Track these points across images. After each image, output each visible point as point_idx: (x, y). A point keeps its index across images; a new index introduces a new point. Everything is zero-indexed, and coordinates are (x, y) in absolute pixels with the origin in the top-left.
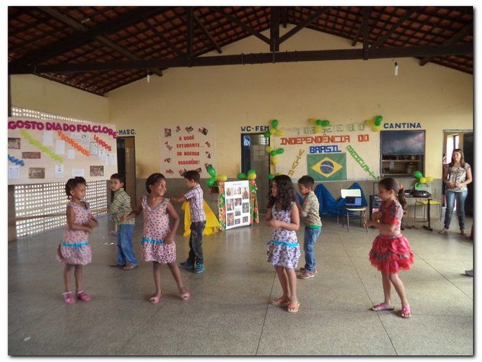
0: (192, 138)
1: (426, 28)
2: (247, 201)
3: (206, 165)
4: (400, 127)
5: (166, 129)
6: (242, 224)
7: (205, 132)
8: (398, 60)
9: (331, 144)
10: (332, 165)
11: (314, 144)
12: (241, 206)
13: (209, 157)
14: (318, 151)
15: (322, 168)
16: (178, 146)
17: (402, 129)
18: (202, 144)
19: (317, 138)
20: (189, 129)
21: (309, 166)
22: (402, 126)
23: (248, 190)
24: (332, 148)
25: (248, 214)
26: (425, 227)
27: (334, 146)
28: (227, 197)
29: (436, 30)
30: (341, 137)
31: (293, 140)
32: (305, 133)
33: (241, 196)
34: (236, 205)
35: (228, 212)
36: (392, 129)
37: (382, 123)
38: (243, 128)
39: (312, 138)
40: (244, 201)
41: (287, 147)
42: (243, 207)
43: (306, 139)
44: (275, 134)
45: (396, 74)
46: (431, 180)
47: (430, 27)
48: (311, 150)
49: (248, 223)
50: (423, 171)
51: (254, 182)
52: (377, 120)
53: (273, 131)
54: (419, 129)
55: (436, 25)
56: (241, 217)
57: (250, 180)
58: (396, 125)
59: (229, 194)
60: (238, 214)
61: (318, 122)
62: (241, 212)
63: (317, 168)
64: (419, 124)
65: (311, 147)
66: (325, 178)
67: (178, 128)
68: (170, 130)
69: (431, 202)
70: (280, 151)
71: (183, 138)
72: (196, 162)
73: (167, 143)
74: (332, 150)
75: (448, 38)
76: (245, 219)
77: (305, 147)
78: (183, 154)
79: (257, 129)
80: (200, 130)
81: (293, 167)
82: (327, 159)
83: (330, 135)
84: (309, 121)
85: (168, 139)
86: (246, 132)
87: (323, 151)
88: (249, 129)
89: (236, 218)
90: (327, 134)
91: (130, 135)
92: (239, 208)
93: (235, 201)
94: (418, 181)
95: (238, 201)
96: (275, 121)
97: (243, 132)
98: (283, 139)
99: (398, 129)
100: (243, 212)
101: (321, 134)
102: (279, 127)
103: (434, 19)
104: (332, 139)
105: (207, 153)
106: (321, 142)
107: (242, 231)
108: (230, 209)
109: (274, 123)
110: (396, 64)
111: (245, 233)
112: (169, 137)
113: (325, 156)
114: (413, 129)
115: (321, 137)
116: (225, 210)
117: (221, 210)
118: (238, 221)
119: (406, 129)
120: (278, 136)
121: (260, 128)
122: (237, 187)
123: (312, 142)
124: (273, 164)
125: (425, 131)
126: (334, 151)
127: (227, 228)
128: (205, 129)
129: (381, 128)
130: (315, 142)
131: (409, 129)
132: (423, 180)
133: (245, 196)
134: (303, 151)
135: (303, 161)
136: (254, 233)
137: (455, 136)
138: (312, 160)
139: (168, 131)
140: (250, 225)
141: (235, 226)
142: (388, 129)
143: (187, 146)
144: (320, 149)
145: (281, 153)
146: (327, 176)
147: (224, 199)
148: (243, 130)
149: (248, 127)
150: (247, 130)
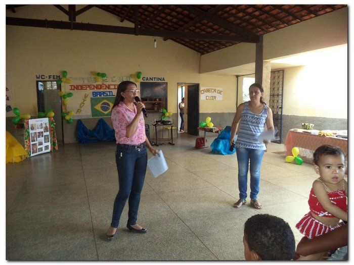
1: (169, 18)
2: (48, 133)
4: (152, 80)
6: (44, 151)
8: (156, 38)
9: (108, 90)
10: (109, 105)
11: (95, 90)
12: (43, 138)
14: (98, 96)
15: (102, 107)
17: (154, 81)
19: (97, 85)
21: (93, 106)
22: (154, 79)
23: (48, 125)
24: (108, 93)
26: (170, 143)
27: (110, 92)
28: (31, 132)
29: (175, 20)
30: (115, 85)
31: (80, 87)
32: (88, 82)
33: (42, 130)
34: (39, 137)
35: (32, 143)
36: (147, 81)
37: (142, 77)
38: (38, 76)
39: (94, 86)
40: (45, 134)
41: (75, 92)
42: (45, 139)
43: (89, 86)
44: (65, 82)
45: (155, 47)
46: (172, 114)
47: (171, 18)
48: (93, 94)
49: (49, 150)
50: (166, 108)
51: (52, 119)
52: (138, 75)
53: (64, 80)
54: (163, 81)
55: (175, 17)
56: (43, 146)
57: (49, 117)
58: (150, 78)
59: (32, 128)
60: (41, 144)
61: (98, 74)
62: (43, 142)
63: (98, 107)
64: (163, 78)
65: (93, 92)
66: (104, 115)
69: (173, 128)
70: (70, 95)
74: (109, 94)
75: (181, 26)
76: (47, 147)
77: (89, 92)
81: (81, 107)
82: (105, 101)
83: (107, 84)
84: (92, 73)
86: (41, 79)
87: (102, 95)
89: (39, 147)
90: (105, 83)
92: (42, 139)
93: (37, 134)
94: (164, 114)
95: (40, 134)
96: (65, 72)
97: (38, 80)
98: (71, 86)
99: (151, 81)
100: (45, 142)
101: (100, 83)
102: (68, 77)
103: (174, 13)
104: (108, 87)
106: (100, 89)
107: (44, 157)
108: (33, 141)
109: (64, 73)
110: (155, 40)
111: (47, 158)
113: (103, 99)
114: (160, 81)
115: (100, 85)
116: (29, 141)
117: (27, 142)
118: (41, 149)
119: (156, 81)
120: (69, 83)
121: (52, 77)
122: (39, 123)
123: (94, 89)
124: (64, 105)
125: (167, 83)
126: (110, 95)
127: (32, 155)
129: (141, 80)
130: (97, 89)
131: (158, 81)
132: (167, 114)
133: (46, 130)
134: (88, 95)
135: (88, 102)
136: (54, 157)
137: (182, 87)
138: (94, 102)
140: (51, 152)
141: (38, 153)
142: (145, 81)
144: (100, 94)
145: (71, 96)
146: (106, 113)
147: (29, 133)
148: (37, 78)
149: (42, 76)
150: (42, 78)
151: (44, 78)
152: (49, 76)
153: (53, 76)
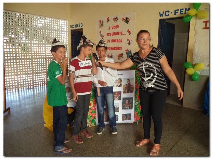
0: (117, 27)
2: (132, 95)
3: (127, 50)
5: (100, 21)
7: (127, 20)
12: (121, 101)
13: (129, 44)
16: (108, 34)
18: (125, 32)
20: (116, 19)
23: (133, 83)
25: (132, 112)
33: (120, 89)
38: (162, 13)
40: (125, 96)
42: (124, 103)
44: (196, 17)
49: (132, 120)
56: (119, 114)
67: (108, 19)
68: (103, 21)
71: (111, 28)
72: (119, 48)
73: (100, 32)
78: (111, 41)
79: (176, 13)
80: (123, 19)
85: (101, 29)
86: (164, 17)
88: (167, 13)
91: (81, 27)
92: (118, 103)
95: (116, 95)
97: (162, 18)
100: (124, 108)
102: (202, 8)
105: (128, 40)
112: (102, 28)
120: (200, 18)
121: (179, 12)
128: (127, 18)
133: (128, 89)
139: (102, 22)
143: (114, 34)
148: (161, 15)
149: (166, 12)
150: (166, 15)
151: (168, 15)
152: (175, 11)
153: (181, 10)
